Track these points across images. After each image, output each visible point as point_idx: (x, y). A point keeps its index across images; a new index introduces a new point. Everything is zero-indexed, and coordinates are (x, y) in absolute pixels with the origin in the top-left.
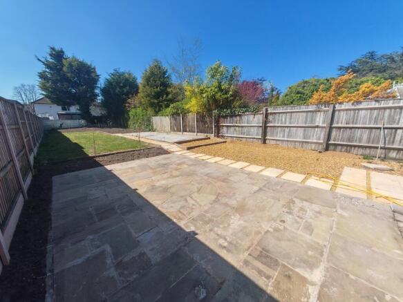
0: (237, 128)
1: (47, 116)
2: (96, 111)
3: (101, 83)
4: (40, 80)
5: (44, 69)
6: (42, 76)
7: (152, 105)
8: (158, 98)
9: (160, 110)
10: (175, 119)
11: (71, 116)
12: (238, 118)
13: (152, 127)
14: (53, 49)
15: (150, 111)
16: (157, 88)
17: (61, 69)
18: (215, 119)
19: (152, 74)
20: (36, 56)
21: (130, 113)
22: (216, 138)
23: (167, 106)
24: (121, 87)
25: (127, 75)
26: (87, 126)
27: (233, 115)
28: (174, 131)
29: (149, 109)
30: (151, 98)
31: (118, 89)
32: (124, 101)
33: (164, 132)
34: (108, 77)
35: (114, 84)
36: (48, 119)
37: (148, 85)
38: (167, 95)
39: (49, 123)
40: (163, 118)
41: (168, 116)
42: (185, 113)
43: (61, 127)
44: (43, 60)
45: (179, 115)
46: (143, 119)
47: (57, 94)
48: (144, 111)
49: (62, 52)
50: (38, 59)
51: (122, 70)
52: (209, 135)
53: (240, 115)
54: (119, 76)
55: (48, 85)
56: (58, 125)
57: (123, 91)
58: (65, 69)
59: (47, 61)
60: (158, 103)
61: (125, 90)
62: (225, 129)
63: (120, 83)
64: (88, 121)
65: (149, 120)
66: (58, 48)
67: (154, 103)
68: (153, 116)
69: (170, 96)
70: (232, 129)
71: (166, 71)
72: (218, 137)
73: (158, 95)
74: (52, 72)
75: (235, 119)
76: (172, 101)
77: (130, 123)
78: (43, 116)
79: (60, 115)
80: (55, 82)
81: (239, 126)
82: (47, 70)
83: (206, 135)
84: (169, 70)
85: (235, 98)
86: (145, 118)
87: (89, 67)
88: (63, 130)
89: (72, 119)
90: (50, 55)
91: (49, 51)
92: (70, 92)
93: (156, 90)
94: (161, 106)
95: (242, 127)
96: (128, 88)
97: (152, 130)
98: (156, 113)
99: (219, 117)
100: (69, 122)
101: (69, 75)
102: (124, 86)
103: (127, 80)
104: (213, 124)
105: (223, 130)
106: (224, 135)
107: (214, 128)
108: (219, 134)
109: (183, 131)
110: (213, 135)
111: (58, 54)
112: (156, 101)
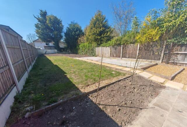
1: (40, 48)
3: (65, 30)
4: (36, 28)
5: (38, 22)
6: (37, 26)
7: (96, 40)
9: (101, 43)
10: (116, 49)
11: (50, 48)
13: (95, 53)
14: (42, 11)
15: (94, 44)
16: (100, 28)
17: (45, 22)
19: (97, 19)
20: (34, 15)
21: (80, 46)
23: (109, 40)
26: (58, 53)
28: (113, 56)
30: (96, 35)
31: (74, 32)
32: (77, 39)
34: (68, 26)
37: (95, 27)
40: (105, 48)
41: (109, 46)
43: (46, 53)
44: (37, 17)
45: (119, 45)
46: (89, 49)
47: (43, 36)
48: (90, 44)
49: (46, 12)
50: (35, 17)
51: (75, 22)
52: (157, 62)
54: (74, 25)
55: (40, 31)
56: (44, 52)
57: (76, 33)
58: (47, 22)
59: (39, 18)
60: (100, 39)
62: (180, 57)
64: (58, 50)
65: (93, 50)
66: (44, 10)
67: (98, 39)
68: (96, 47)
72: (168, 63)
73: (100, 34)
74: (41, 24)
77: (80, 51)
78: (38, 48)
79: (45, 47)
80: (43, 30)
82: (39, 23)
87: (59, 20)
88: (47, 55)
89: (51, 49)
90: (40, 14)
91: (39, 12)
92: (50, 35)
93: (99, 30)
94: (102, 40)
97: (95, 55)
98: (99, 45)
99: (175, 45)
100: (49, 51)
101: (49, 25)
102: (77, 31)
104: (163, 52)
105: (176, 58)
106: (177, 62)
107: (162, 56)
108: (169, 61)
109: (122, 57)
110: (161, 61)
111: (44, 14)
112: (99, 37)
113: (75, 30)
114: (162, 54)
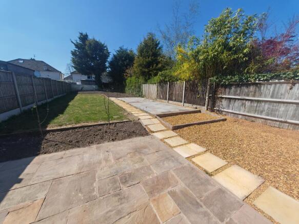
0: (248, 104)
1: (75, 82)
2: (105, 79)
3: (110, 58)
4: (72, 56)
5: (75, 49)
6: (74, 53)
7: (143, 74)
8: (149, 67)
9: (149, 78)
10: (162, 87)
12: (252, 88)
13: (142, 93)
14: (81, 34)
15: (141, 80)
16: (149, 58)
17: (84, 48)
18: (211, 88)
19: (146, 45)
20: (71, 40)
21: (127, 81)
22: (208, 112)
23: (156, 75)
24: (123, 61)
25: (129, 51)
26: (99, 90)
27: (241, 84)
28: (160, 98)
29: (141, 77)
30: (143, 67)
31: (121, 62)
32: (124, 71)
33: (151, 99)
34: (115, 53)
35: (118, 58)
36: (75, 84)
37: (141, 56)
38: (157, 65)
39: (75, 86)
40: (151, 85)
41: (155, 83)
42: (172, 81)
43: (82, 90)
44: (75, 42)
45: (166, 82)
46: (135, 87)
48: (137, 79)
49: (87, 36)
50: (72, 42)
51: (125, 48)
53: (256, 84)
54: (123, 52)
55: (76, 60)
56: (80, 88)
58: (86, 48)
59: (77, 43)
60: (148, 72)
61: (125, 63)
62: (224, 102)
63: (122, 57)
64: (99, 86)
65: (140, 87)
66: (84, 33)
67: (145, 72)
68: (143, 83)
69: (160, 65)
70: (237, 103)
71: (159, 43)
72: (212, 111)
73: (149, 65)
74: (79, 50)
75: (245, 89)
76: (161, 70)
77: (127, 89)
79: (82, 81)
80: (80, 58)
81: (252, 101)
82: (77, 49)
83: (195, 106)
84: (161, 42)
85: (250, 59)
86: (137, 85)
87: (103, 45)
89: (89, 84)
90: (79, 38)
91: (79, 35)
93: (147, 60)
94: (151, 75)
95: (258, 101)
96: (128, 61)
97: (141, 96)
98: (146, 82)
99: (218, 85)
100: (86, 87)
101: (88, 52)
102: (125, 60)
103: (128, 55)
104: (207, 94)
105: (220, 103)
106: (222, 110)
107: (207, 100)
108: (214, 107)
109: (169, 100)
110: (205, 107)
111: (84, 38)
112: (146, 70)
113: (123, 58)
114: (207, 97)
